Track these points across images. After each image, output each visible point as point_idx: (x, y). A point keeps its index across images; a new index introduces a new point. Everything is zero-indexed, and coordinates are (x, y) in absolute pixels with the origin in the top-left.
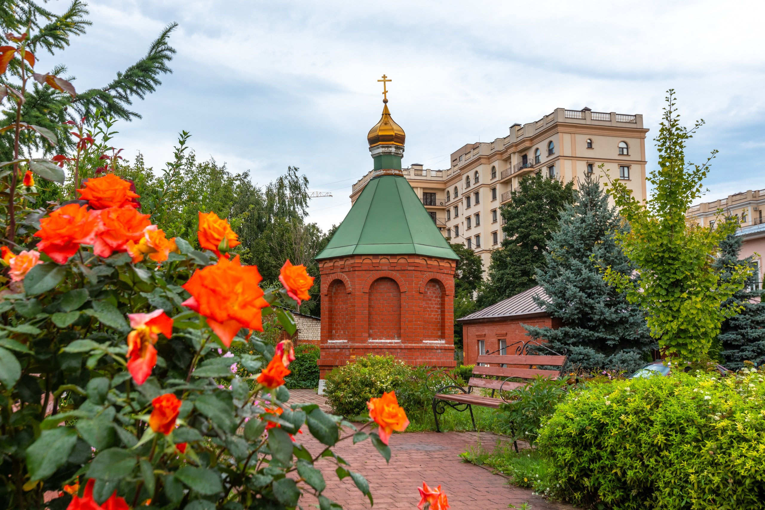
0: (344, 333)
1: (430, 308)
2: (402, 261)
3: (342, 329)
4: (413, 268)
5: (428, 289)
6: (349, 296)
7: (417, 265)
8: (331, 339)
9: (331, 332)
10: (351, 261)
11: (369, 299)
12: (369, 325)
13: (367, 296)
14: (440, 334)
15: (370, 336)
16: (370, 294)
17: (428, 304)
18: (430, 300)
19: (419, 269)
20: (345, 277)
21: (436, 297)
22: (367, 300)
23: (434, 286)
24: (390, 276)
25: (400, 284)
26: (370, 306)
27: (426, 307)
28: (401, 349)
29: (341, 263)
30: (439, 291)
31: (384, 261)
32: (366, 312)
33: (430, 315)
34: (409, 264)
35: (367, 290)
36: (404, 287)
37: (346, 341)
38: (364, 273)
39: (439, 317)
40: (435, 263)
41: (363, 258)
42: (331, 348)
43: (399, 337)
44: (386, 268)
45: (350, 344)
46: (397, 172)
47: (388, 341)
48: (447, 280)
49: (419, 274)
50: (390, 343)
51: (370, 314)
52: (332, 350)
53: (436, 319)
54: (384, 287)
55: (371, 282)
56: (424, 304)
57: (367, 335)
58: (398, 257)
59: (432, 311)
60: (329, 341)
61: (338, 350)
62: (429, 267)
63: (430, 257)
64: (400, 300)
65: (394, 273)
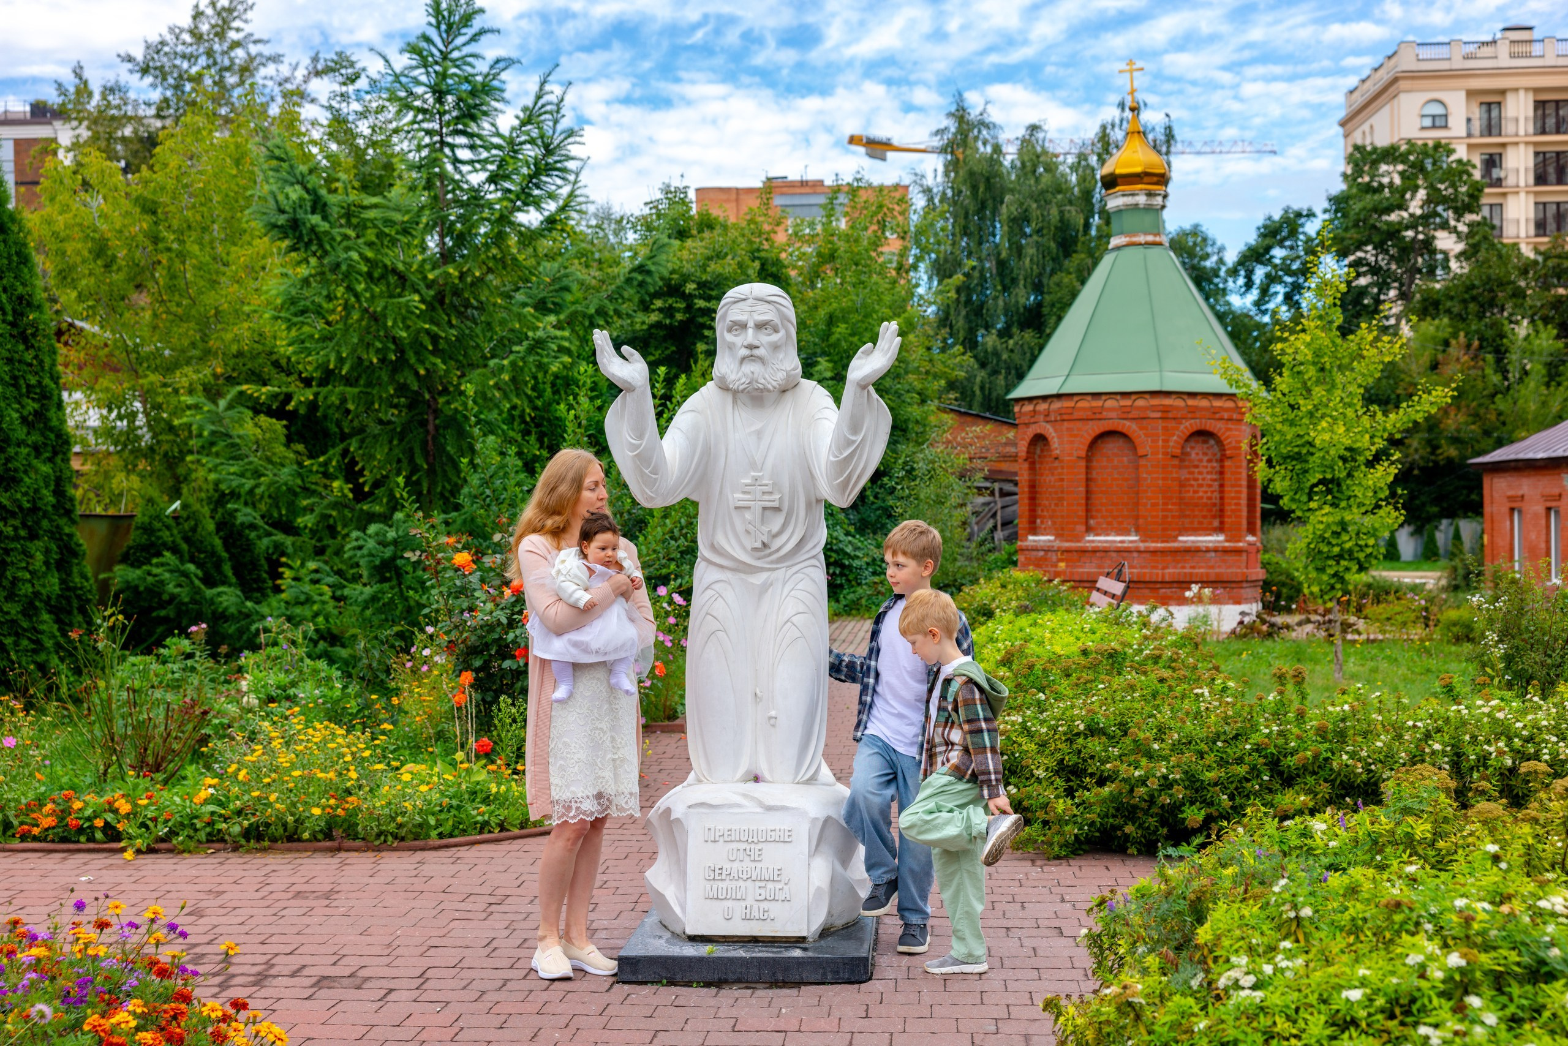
0: (1054, 523)
1: (1196, 480)
2: (1141, 403)
3: (1051, 517)
4: (1159, 415)
5: (1192, 448)
6: (1056, 464)
7: (1166, 410)
8: (1035, 534)
9: (1034, 522)
10: (1057, 405)
11: (1087, 467)
12: (1087, 511)
13: (1083, 463)
14: (1216, 523)
15: (1089, 529)
16: (1088, 459)
17: (1192, 473)
18: (1197, 467)
19: (1170, 415)
20: (1049, 431)
21: (1210, 461)
22: (1084, 470)
23: (1205, 442)
24: (1120, 429)
25: (1137, 441)
26: (1087, 479)
27: (1188, 480)
28: (1139, 552)
29: (1043, 406)
30: (1216, 449)
31: (1110, 403)
32: (1082, 489)
33: (1195, 492)
34: (1153, 408)
35: (1083, 453)
36: (1145, 445)
37: (1052, 538)
38: (1080, 424)
39: (1217, 495)
40: (1204, 403)
41: (1076, 398)
42: (1036, 549)
43: (1137, 531)
44: (1114, 414)
45: (1057, 544)
46: (1150, 238)
47: (1118, 538)
48: (1230, 429)
49: (1173, 424)
50: (1122, 542)
51: (1087, 492)
52: (1034, 553)
53: (1210, 498)
54: (1112, 447)
55: (1089, 439)
56: (1184, 474)
57: (1083, 528)
58: (1134, 397)
59: (1201, 486)
60: (1031, 538)
61: (1041, 553)
62: (1193, 410)
63: (1193, 395)
64: (1137, 468)
65: (1128, 423)
